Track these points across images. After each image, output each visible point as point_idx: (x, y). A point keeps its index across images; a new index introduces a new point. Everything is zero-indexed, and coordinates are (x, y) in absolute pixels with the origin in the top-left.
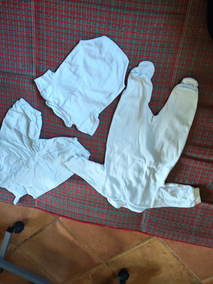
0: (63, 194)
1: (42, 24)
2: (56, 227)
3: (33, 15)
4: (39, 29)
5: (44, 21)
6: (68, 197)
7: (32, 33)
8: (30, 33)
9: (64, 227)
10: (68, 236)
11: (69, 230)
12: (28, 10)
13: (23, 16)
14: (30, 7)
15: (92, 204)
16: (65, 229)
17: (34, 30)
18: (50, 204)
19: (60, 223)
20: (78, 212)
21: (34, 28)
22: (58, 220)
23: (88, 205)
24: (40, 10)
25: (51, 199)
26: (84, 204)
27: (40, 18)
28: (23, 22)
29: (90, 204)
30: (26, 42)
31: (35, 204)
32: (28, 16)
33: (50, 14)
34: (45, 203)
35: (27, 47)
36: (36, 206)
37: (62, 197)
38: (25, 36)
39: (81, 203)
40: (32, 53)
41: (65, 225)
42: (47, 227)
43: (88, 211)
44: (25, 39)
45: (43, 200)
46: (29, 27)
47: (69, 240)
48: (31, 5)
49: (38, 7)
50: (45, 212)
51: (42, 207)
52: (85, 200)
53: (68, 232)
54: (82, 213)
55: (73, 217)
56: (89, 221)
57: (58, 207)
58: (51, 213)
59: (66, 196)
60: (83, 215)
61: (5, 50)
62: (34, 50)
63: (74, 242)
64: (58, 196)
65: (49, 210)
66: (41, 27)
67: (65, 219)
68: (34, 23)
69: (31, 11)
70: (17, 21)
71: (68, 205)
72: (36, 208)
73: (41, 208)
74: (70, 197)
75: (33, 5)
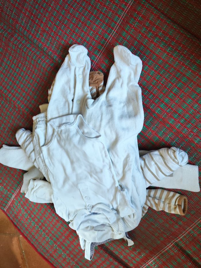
0: (39, 217)
1: (127, 32)
2: (11, 241)
3: (123, 16)
4: (120, 35)
5: (132, 29)
6: (42, 224)
7: (109, 34)
8: (106, 32)
9: (20, 247)
10: (19, 257)
11: (23, 253)
12: (120, 7)
13: (110, 10)
14: (126, 5)
15: (63, 248)
16: (19, 248)
17: (113, 33)
18: (19, 218)
19: (17, 240)
20: (43, 244)
21: (115, 31)
22: (18, 236)
23: (58, 245)
24: (135, 15)
25: (24, 214)
26: (55, 242)
27: (129, 23)
28: (107, 17)
29: (62, 246)
30: (96, 41)
31: (4, 207)
32: (116, 14)
33: (144, 25)
34: (15, 213)
35: (93, 46)
36: (5, 210)
37: (36, 220)
38: (99, 33)
39: (52, 239)
40: (96, 56)
41: (21, 245)
42: (3, 235)
43: (55, 251)
44: (98, 36)
45: (15, 209)
46: (110, 26)
47: (17, 261)
48: (128, 3)
49: (135, 10)
50: (9, 221)
51: (11, 215)
52: (58, 239)
53: (21, 254)
54: (47, 249)
55: (35, 246)
56: (50, 260)
57: (26, 226)
58: (16, 226)
59: (40, 222)
60: (48, 251)
61: (68, 35)
62: (100, 54)
63: (20, 267)
64: (33, 216)
65: (16, 223)
66: (124, 34)
67: (25, 240)
68: (118, 25)
69: (123, 9)
70: (101, 12)
71: (37, 231)
72: (4, 211)
73: (9, 215)
74: (44, 226)
75: (130, 5)
